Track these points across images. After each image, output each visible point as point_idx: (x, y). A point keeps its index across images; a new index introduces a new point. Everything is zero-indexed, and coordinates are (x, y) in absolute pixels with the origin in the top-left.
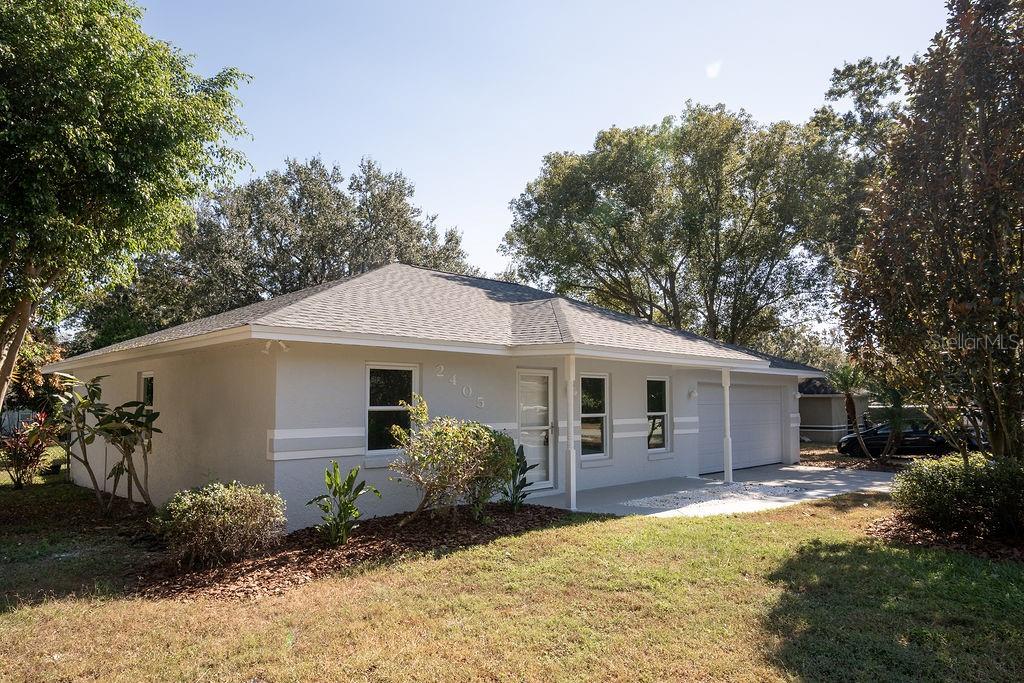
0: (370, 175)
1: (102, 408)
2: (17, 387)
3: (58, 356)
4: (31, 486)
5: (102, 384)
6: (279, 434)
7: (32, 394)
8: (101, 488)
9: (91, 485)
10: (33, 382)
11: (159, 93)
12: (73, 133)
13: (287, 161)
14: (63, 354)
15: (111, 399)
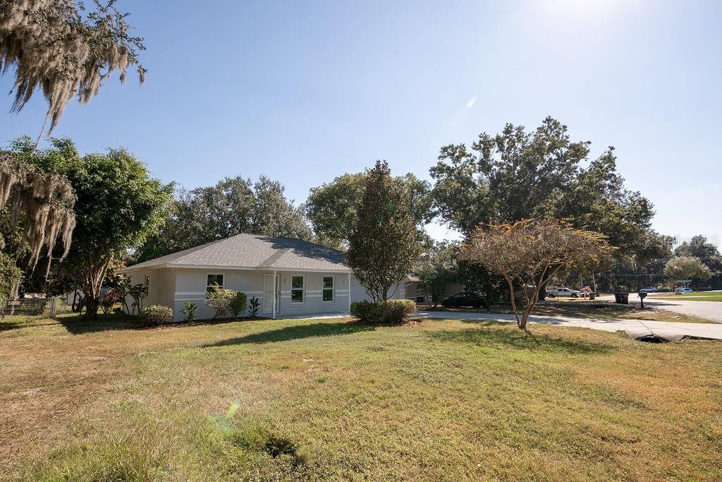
0: (264, 182)
1: (130, 286)
2: (106, 278)
3: (123, 265)
4: (109, 314)
5: (131, 279)
6: (176, 293)
7: (112, 281)
8: (131, 314)
9: (127, 313)
10: (112, 276)
11: (149, 195)
12: (123, 211)
13: (226, 178)
14: (125, 264)
15: (133, 284)
